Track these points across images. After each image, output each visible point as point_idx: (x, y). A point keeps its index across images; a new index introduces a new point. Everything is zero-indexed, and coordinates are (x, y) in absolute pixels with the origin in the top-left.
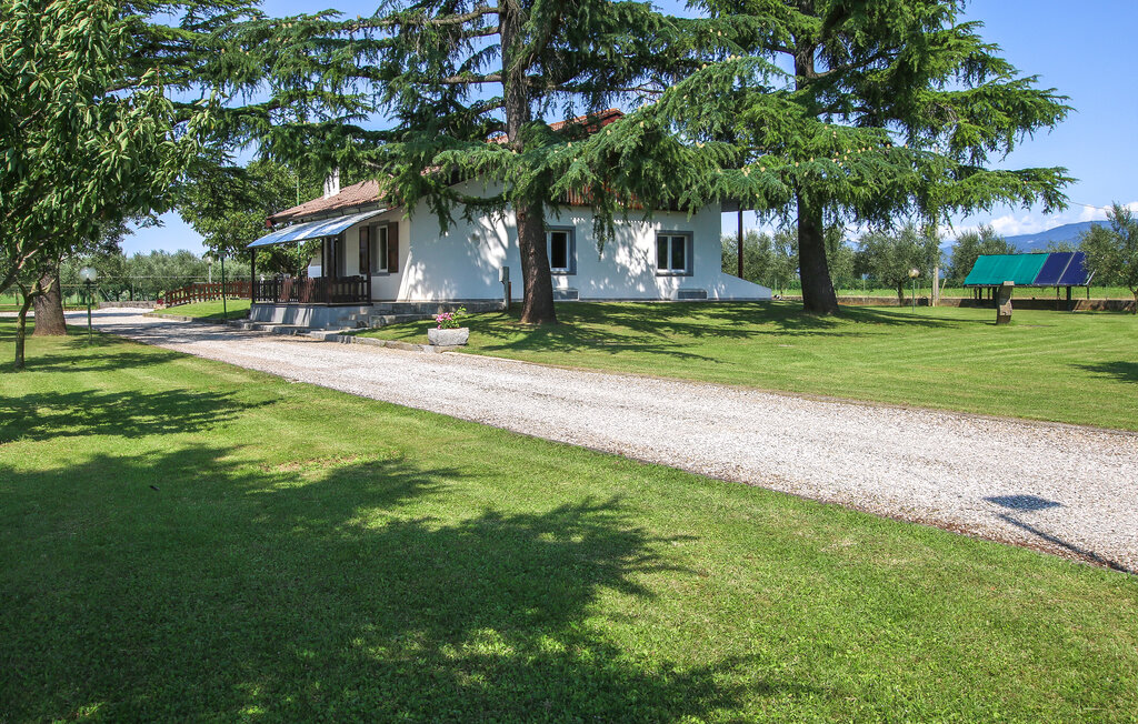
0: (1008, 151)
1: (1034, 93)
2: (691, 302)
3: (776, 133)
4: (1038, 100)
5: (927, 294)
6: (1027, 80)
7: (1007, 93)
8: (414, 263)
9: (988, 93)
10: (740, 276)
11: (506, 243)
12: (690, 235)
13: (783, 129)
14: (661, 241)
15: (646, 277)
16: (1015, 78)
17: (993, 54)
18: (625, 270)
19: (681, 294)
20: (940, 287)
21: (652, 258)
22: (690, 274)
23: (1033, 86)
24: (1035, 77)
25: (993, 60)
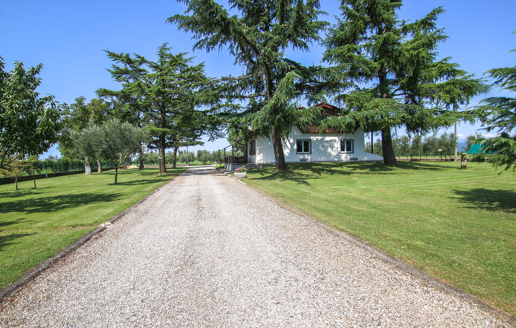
0: (467, 104)
1: (472, 81)
2: (354, 161)
3: (357, 103)
4: (474, 83)
5: (452, 157)
6: (470, 76)
7: (461, 83)
8: (259, 153)
9: (451, 82)
10: (372, 153)
11: (290, 148)
12: (352, 140)
13: (361, 102)
14: (342, 142)
15: (338, 155)
16: (466, 75)
17: (457, 68)
18: (330, 154)
19: (351, 159)
20: (458, 154)
21: (339, 149)
22: (353, 153)
23: (472, 78)
24: (473, 74)
25: (457, 71)
